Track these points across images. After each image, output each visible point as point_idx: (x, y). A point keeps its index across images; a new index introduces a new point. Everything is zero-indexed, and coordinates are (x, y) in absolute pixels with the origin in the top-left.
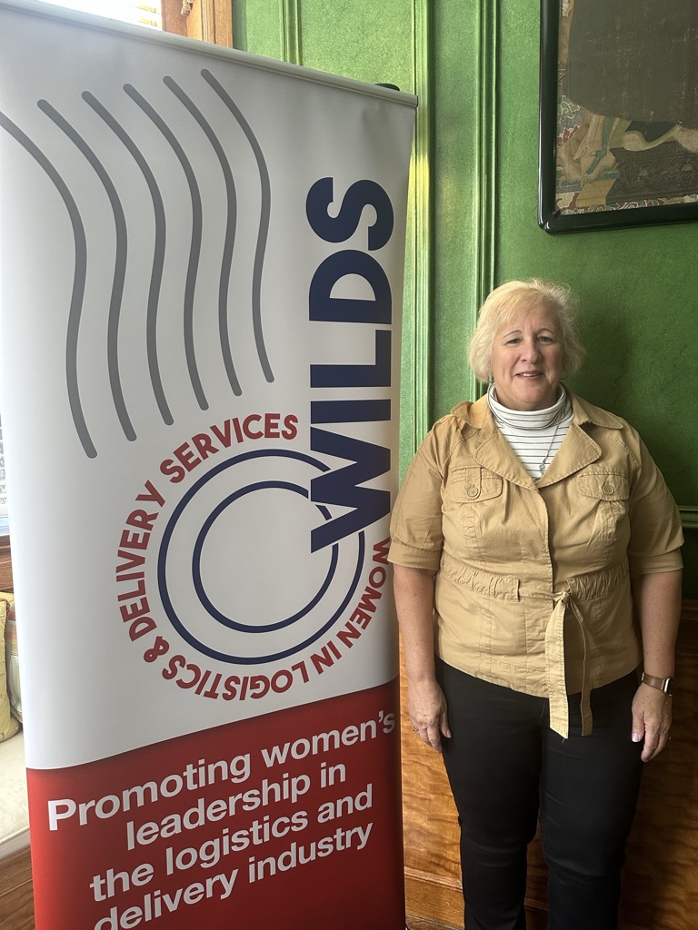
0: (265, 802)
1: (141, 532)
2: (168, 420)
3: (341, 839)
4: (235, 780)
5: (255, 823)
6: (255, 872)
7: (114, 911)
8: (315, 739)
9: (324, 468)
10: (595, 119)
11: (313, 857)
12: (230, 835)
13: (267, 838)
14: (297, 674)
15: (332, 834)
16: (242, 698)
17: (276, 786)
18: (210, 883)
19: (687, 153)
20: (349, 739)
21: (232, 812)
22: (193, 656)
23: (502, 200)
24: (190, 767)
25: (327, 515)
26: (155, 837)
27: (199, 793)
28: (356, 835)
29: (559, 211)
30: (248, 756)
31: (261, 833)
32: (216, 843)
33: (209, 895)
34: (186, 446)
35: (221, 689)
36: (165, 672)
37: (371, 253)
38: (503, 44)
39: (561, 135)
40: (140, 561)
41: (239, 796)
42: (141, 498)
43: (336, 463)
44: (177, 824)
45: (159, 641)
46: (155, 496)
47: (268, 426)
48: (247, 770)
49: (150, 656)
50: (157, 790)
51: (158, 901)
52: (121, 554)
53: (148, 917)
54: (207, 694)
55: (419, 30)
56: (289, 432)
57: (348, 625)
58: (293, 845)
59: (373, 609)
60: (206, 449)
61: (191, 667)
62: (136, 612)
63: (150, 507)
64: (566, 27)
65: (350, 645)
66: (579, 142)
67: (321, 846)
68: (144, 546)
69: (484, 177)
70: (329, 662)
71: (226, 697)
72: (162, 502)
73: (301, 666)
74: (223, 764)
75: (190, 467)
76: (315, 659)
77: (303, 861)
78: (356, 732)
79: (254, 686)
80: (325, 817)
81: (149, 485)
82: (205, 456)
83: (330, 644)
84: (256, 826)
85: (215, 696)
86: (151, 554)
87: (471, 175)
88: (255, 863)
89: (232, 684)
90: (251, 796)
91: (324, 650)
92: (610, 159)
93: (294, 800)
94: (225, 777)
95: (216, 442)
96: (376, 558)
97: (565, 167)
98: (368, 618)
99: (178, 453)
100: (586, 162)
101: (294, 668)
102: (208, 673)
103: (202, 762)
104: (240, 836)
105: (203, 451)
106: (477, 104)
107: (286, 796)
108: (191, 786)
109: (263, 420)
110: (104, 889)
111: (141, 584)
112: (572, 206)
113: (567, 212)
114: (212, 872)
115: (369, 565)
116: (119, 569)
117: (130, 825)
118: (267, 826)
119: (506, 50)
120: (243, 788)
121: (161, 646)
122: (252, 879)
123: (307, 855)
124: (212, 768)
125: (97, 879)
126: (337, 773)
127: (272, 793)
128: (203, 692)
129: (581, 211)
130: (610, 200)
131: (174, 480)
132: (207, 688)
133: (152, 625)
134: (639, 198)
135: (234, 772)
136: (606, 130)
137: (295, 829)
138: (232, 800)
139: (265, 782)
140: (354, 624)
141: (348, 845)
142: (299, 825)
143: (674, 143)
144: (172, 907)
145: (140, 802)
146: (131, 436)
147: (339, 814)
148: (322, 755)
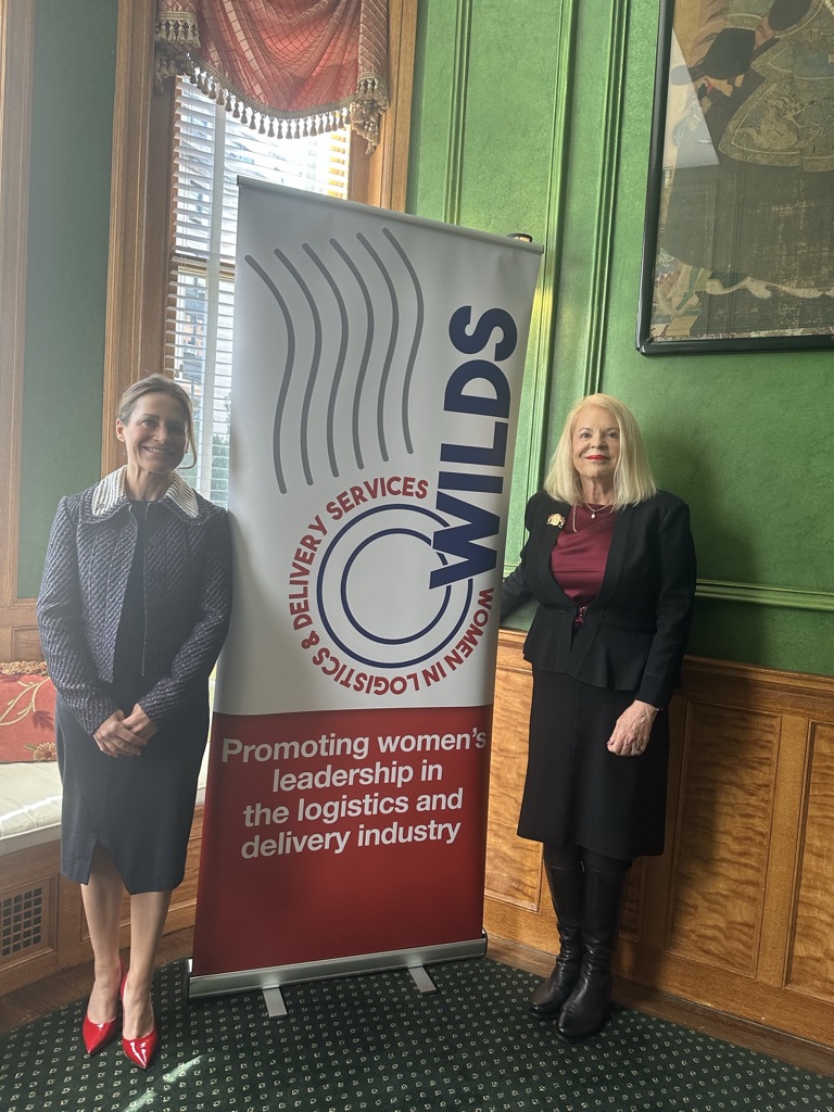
0: (377, 782)
1: (309, 551)
2: (336, 474)
3: (433, 831)
4: (355, 756)
5: (368, 796)
6: (364, 838)
7: (257, 838)
8: (420, 738)
9: (445, 524)
10: (685, 268)
11: (409, 839)
12: (348, 801)
13: (375, 812)
14: (411, 682)
15: (427, 824)
16: (368, 692)
17: (386, 769)
18: (328, 837)
19: (754, 298)
20: (448, 745)
21: (351, 783)
22: (336, 651)
23: (609, 327)
24: (324, 737)
25: (445, 562)
26: (293, 786)
27: (329, 760)
28: (446, 829)
29: (652, 340)
30: (367, 739)
31: (371, 805)
32: (336, 804)
33: (327, 847)
34: (345, 494)
35: (353, 681)
36: (315, 658)
37: (496, 363)
38: (618, 205)
39: (658, 279)
40: (305, 572)
41: (358, 771)
42: (311, 527)
43: (455, 522)
44: (310, 780)
45: (313, 634)
46: (321, 528)
47: (406, 486)
48: (365, 750)
49: (306, 644)
50: (300, 750)
51: (289, 840)
52: (294, 565)
53: (280, 852)
54: (342, 683)
55: (553, 190)
56: (421, 493)
57: (454, 652)
58: (395, 824)
59: (475, 643)
60: (359, 498)
61: (333, 659)
62: (300, 610)
63: (317, 535)
64: (666, 196)
65: (454, 668)
66: (671, 285)
67: (417, 831)
68: (310, 562)
69: (596, 308)
70: (437, 679)
71: (355, 687)
72: (325, 532)
73: (414, 676)
74: (348, 741)
75: (347, 510)
76: (425, 673)
77: (402, 840)
78: (453, 741)
79: (377, 685)
80: (423, 806)
81: (317, 518)
82: (358, 503)
83: (438, 664)
84: (367, 800)
85: (348, 686)
86: (314, 568)
87: (586, 305)
88: (364, 830)
89: (361, 679)
90: (367, 773)
91: (433, 667)
92: (694, 300)
93: (399, 785)
94: (348, 752)
95: (366, 494)
96: (480, 602)
97: (660, 304)
98: (471, 650)
99: (339, 498)
100: (676, 301)
101: (409, 677)
102: (345, 667)
103: (333, 735)
104: (355, 804)
105: (357, 499)
106: (594, 250)
107: (393, 781)
108: (323, 753)
109: (402, 481)
110: (253, 816)
111: (305, 589)
112: (663, 335)
113: (659, 339)
114: (331, 828)
115: (475, 607)
116: (292, 575)
117: (277, 772)
118: (376, 801)
119: (620, 210)
120: (361, 764)
121: (313, 639)
122: (360, 844)
123: (405, 836)
124: (340, 742)
125: (249, 807)
126: (435, 771)
127: (382, 774)
128: (339, 681)
129: (669, 339)
130: (693, 331)
131: (335, 518)
132: (343, 677)
133: (309, 621)
134: (716, 333)
135: (356, 750)
136: (693, 277)
137: (397, 810)
138: (352, 773)
139: (378, 764)
140: (459, 652)
141: (439, 837)
142: (401, 808)
143: (745, 290)
144: (299, 849)
145: (286, 756)
146: (310, 482)
147: (434, 808)
148: (424, 753)
